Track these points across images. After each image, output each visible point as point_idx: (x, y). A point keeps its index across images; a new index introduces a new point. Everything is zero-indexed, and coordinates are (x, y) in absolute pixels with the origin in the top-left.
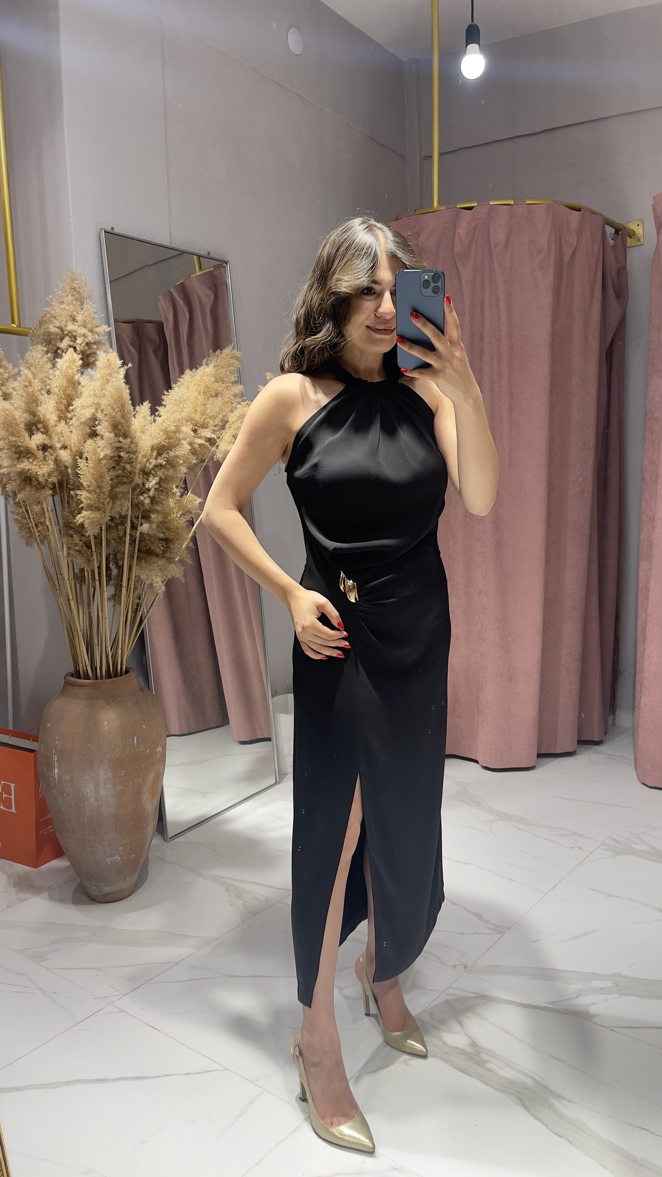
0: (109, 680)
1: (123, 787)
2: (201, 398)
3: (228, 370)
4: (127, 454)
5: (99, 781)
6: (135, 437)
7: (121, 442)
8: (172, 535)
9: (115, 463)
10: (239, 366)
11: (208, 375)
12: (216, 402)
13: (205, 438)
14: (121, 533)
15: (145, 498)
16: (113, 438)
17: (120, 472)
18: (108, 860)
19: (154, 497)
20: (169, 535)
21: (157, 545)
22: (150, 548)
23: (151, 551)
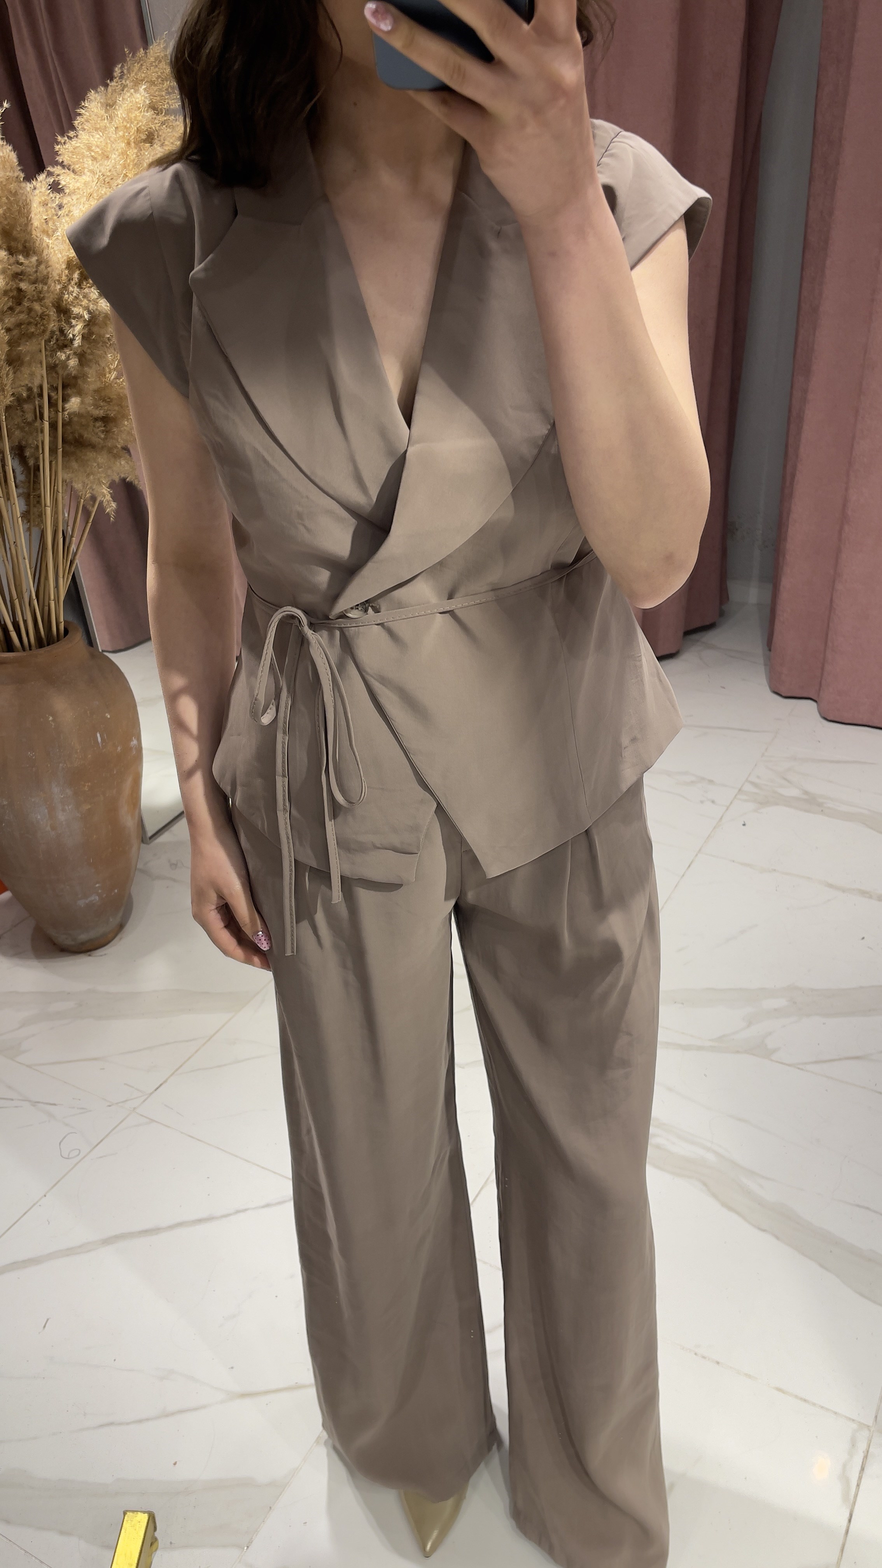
0: (42, 651)
1: (90, 804)
2: (132, 152)
4: (31, 285)
5: (53, 801)
6: (43, 251)
7: (21, 264)
8: (115, 410)
9: (13, 304)
11: (139, 108)
14: (30, 417)
15: (69, 357)
16: (6, 257)
17: (23, 317)
18: (82, 903)
19: (86, 353)
20: (110, 411)
21: (92, 431)
22: (81, 436)
23: (83, 438)
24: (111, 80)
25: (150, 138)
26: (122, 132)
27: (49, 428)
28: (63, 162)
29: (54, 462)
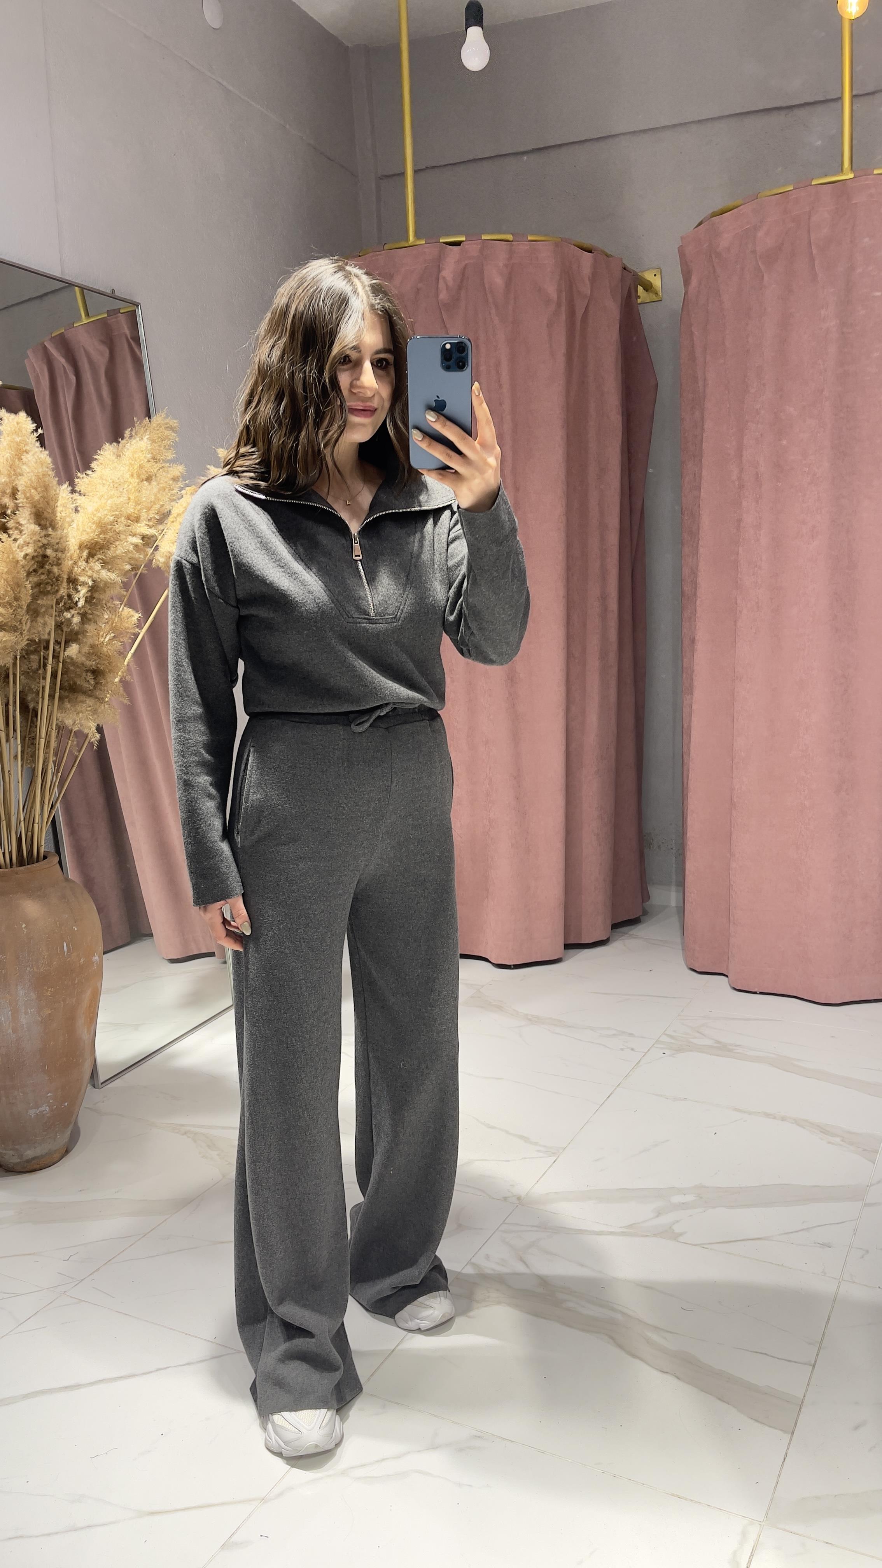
0: (22, 868)
1: (51, 1010)
2: (134, 481)
3: (161, 445)
4: (53, 552)
5: (17, 1004)
6: (62, 530)
7: (47, 535)
8: (104, 666)
9: (37, 565)
10: (176, 439)
11: (142, 451)
12: (149, 487)
13: (140, 536)
14: (35, 665)
15: (73, 615)
16: (38, 530)
17: (43, 577)
18: (32, 1113)
19: (86, 613)
20: (100, 664)
21: (84, 679)
22: (75, 683)
23: (76, 686)
24: (122, 439)
25: (149, 479)
26: (128, 467)
27: (51, 676)
28: (80, 491)
29: (49, 707)
